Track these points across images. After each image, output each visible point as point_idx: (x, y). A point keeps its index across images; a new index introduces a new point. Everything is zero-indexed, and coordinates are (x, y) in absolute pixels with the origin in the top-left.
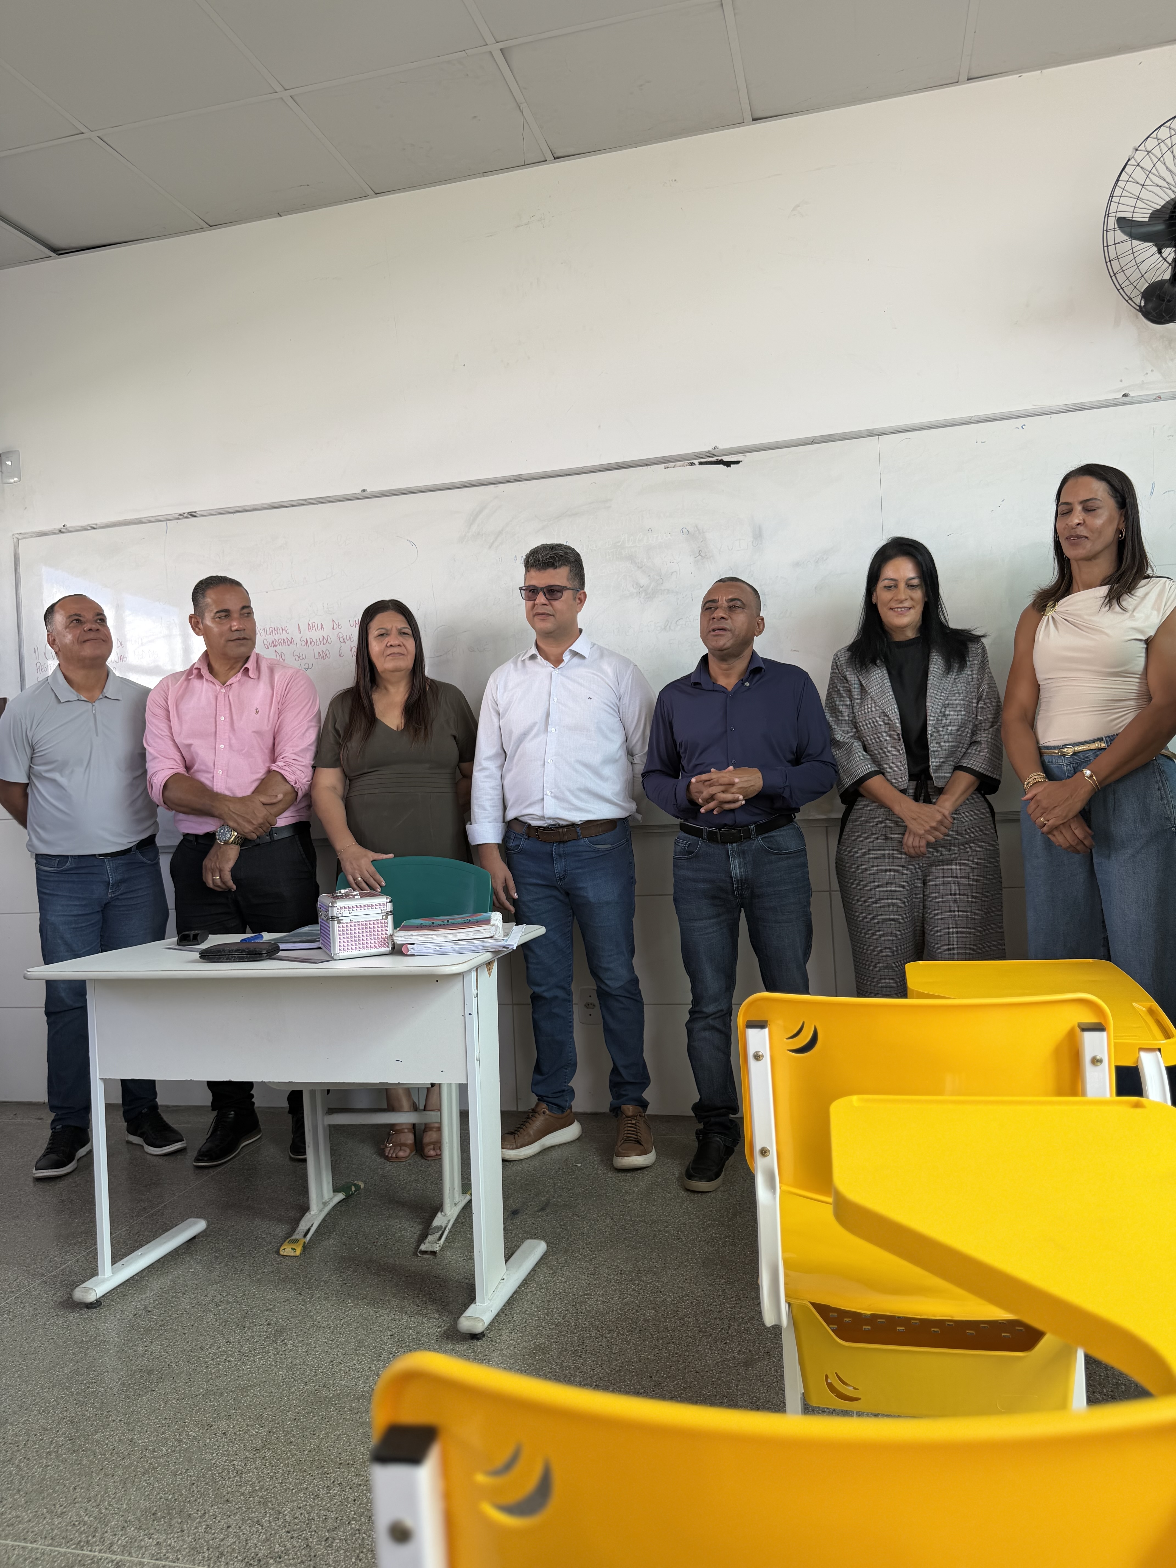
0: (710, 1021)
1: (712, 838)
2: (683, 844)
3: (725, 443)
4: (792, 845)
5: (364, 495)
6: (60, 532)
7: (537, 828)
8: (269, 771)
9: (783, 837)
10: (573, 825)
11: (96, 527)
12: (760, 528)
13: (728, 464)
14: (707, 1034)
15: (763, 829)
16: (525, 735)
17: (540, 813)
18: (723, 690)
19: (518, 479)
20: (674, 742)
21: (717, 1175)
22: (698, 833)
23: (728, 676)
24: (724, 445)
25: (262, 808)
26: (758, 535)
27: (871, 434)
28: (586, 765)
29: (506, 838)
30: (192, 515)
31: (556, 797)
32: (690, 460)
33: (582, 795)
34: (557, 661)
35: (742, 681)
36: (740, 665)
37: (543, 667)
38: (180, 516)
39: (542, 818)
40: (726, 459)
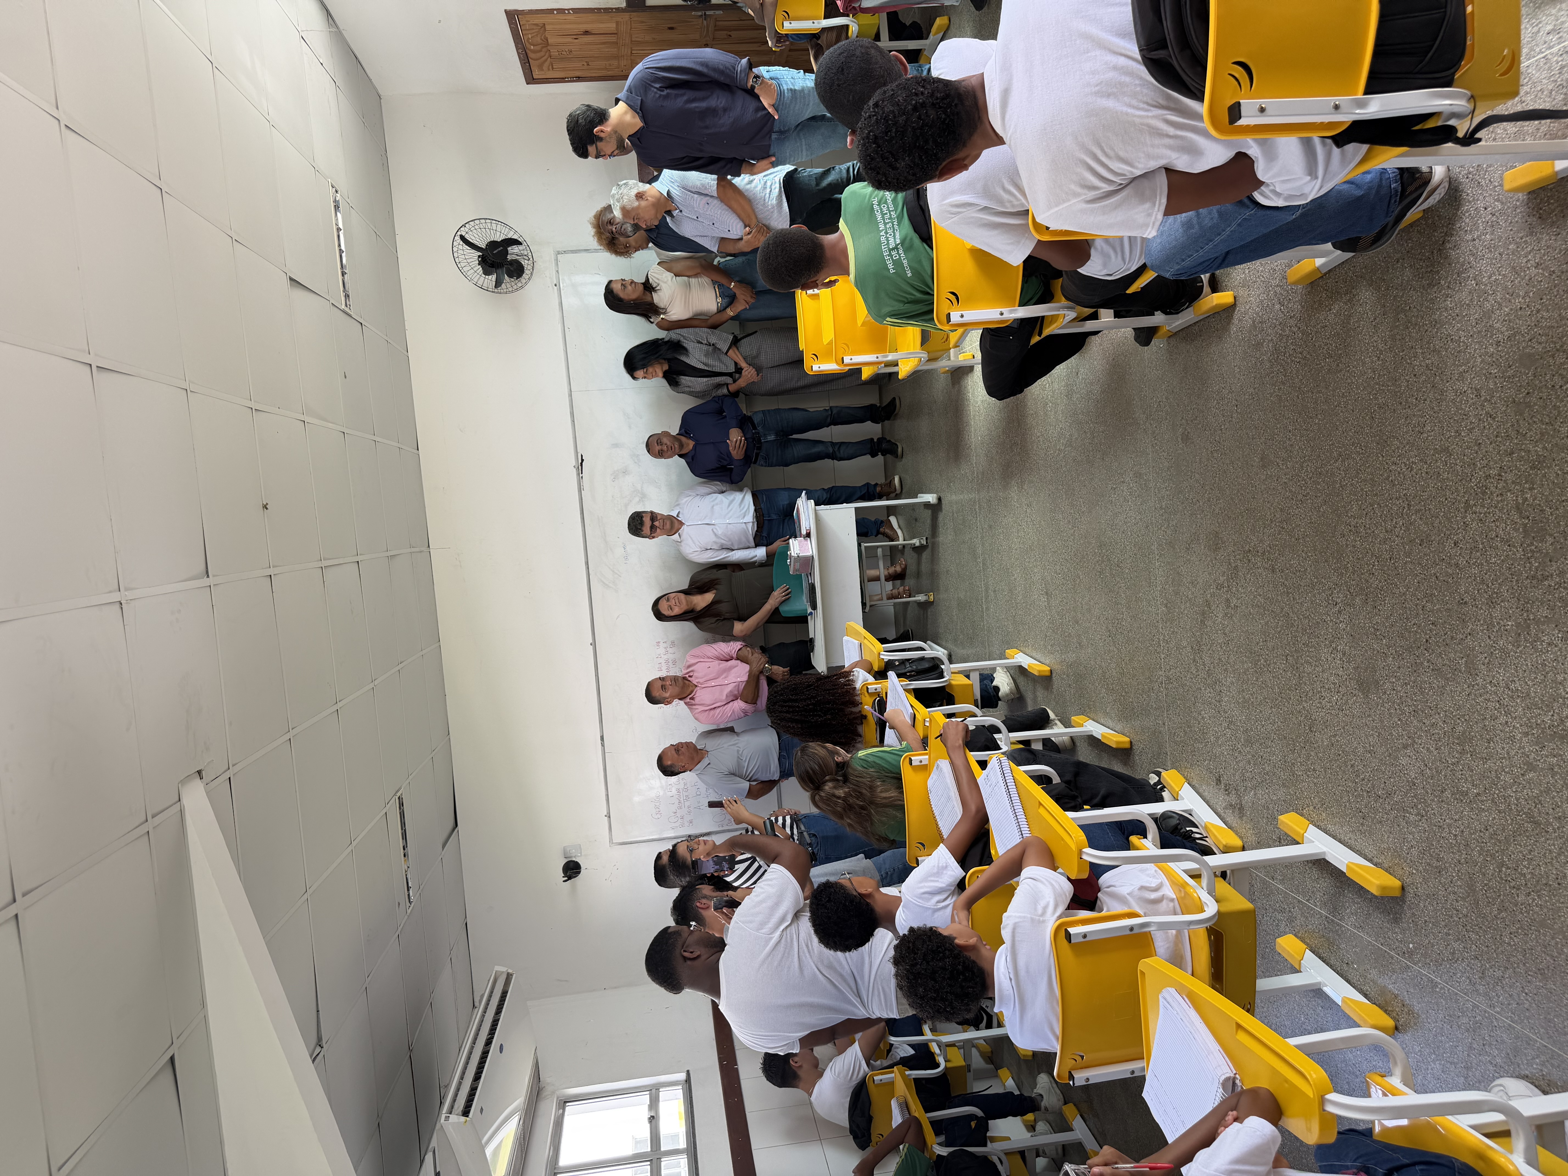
0: (836, 449)
1: (759, 448)
2: (762, 462)
3: (573, 462)
4: (761, 415)
5: (594, 644)
6: (609, 817)
7: (758, 527)
8: (737, 659)
9: (757, 419)
10: (755, 510)
11: (607, 795)
12: (613, 445)
13: (582, 460)
14: (842, 451)
15: (754, 427)
16: (716, 535)
17: (751, 524)
18: (695, 447)
19: (587, 563)
20: (718, 468)
21: (896, 445)
22: (757, 455)
23: (688, 444)
24: (574, 463)
25: (754, 656)
26: (616, 445)
27: (570, 395)
28: (729, 506)
29: (763, 545)
30: (602, 738)
31: (744, 517)
32: (580, 478)
33: (742, 506)
34: (681, 524)
35: (690, 438)
36: (683, 439)
37: (684, 530)
38: (603, 745)
39: (753, 522)
40: (580, 461)
